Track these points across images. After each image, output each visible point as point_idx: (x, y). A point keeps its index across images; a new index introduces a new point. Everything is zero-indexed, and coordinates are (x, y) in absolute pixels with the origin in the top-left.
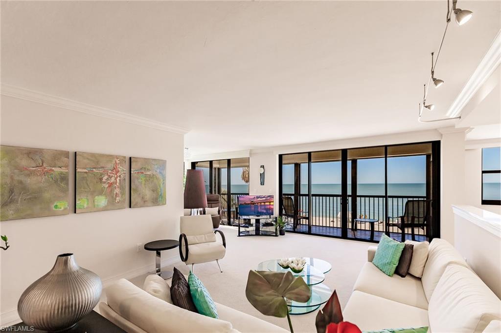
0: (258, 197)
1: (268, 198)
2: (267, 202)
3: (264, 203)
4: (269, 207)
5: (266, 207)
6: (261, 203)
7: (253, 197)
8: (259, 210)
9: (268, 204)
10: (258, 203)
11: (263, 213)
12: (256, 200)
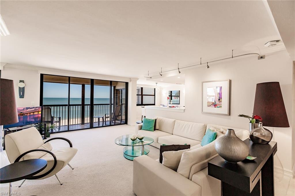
0: (27, 108)
1: (37, 108)
2: (35, 112)
3: (33, 113)
4: (37, 116)
5: (35, 116)
6: (30, 113)
7: (23, 108)
8: (28, 120)
9: (37, 113)
10: (27, 114)
11: (32, 122)
12: (26, 111)
